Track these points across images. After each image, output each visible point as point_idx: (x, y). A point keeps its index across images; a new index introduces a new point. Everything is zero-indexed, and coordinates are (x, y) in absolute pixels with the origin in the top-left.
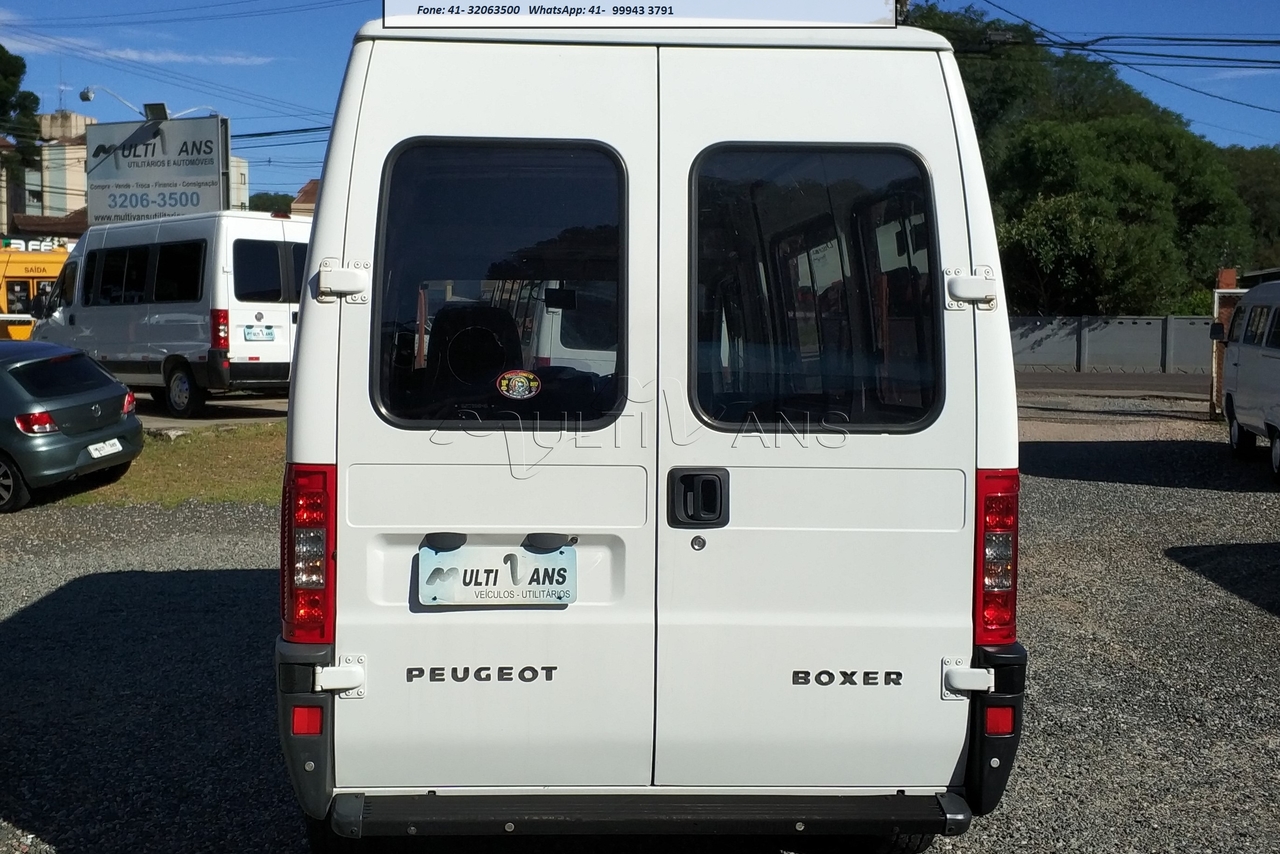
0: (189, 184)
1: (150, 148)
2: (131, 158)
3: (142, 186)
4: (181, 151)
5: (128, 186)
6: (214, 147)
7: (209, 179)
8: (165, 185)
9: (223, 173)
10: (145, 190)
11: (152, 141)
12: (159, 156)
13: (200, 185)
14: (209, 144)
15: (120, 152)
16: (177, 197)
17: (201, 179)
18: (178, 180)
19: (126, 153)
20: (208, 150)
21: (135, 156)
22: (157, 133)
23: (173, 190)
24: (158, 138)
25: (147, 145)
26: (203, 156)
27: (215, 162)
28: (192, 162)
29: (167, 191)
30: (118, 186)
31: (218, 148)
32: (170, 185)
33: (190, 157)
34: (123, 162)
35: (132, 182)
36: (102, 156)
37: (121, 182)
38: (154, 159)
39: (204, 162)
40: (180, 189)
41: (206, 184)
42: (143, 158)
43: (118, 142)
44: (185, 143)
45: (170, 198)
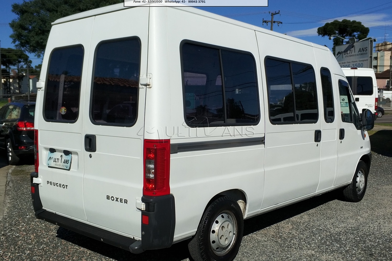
0: (360, 61)
1: (351, 51)
2: (346, 55)
3: (349, 62)
4: (359, 51)
5: (345, 63)
6: (368, 49)
7: (366, 59)
8: (354, 62)
9: (370, 57)
10: (349, 64)
11: (351, 49)
12: (353, 53)
13: (363, 61)
14: (366, 48)
15: (343, 53)
16: (357, 65)
17: (364, 59)
18: (358, 60)
19: (345, 53)
20: (366, 50)
21: (347, 54)
22: (353, 46)
23: (356, 63)
24: (353, 48)
25: (350, 50)
26: (365, 52)
27: (368, 53)
28: (362, 54)
29: (355, 63)
30: (342, 63)
31: (369, 49)
32: (355, 62)
33: (361, 53)
34: (344, 56)
35: (346, 62)
36: (339, 55)
37: (343, 62)
38: (352, 54)
39: (365, 54)
40: (358, 63)
41: (365, 60)
42: (349, 54)
43: (343, 51)
44: (360, 49)
45: (355, 65)
